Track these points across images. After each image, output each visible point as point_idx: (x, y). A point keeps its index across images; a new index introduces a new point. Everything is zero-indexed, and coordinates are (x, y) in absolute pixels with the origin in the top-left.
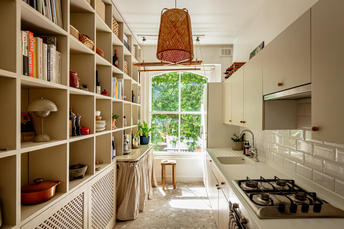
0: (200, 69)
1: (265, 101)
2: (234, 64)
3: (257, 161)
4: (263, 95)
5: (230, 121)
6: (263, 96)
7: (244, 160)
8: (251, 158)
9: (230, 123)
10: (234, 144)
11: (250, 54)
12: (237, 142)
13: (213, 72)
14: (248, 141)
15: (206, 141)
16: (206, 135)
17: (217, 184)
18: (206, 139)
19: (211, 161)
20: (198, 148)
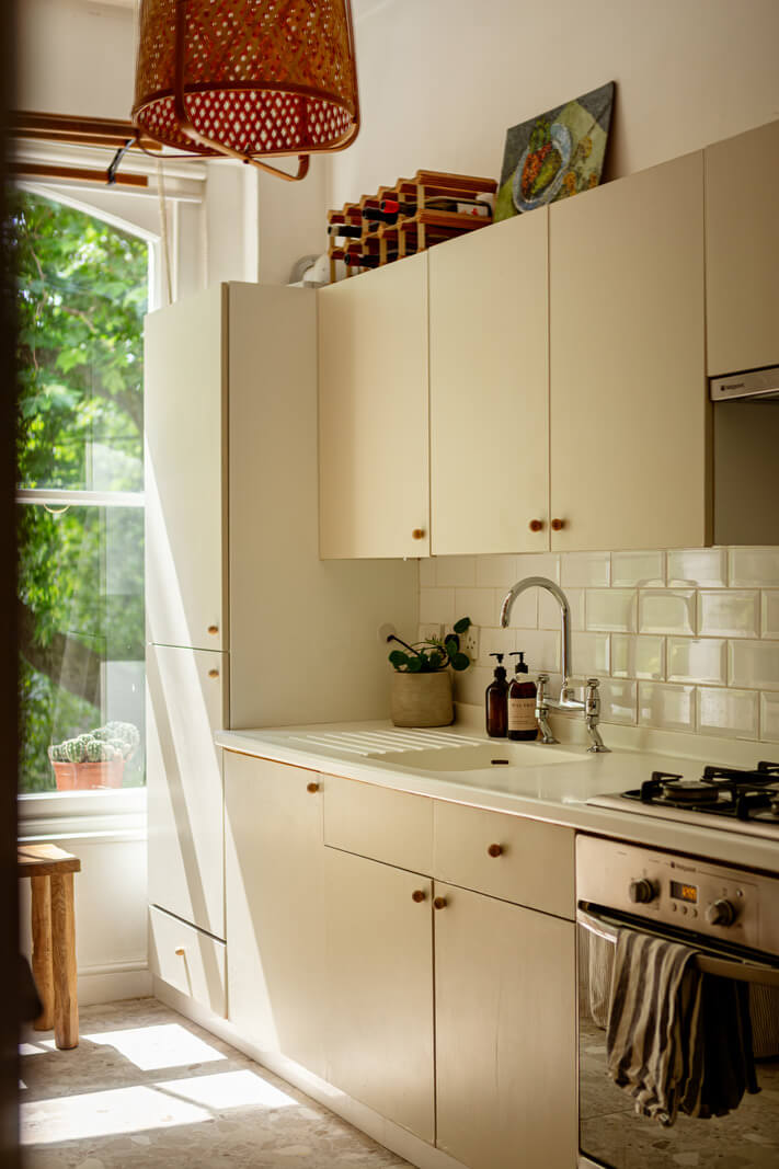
0: (141, 181)
1: (713, 402)
2: (422, 182)
3: (598, 750)
4: (710, 374)
5: (419, 534)
6: (709, 380)
7: (506, 762)
8: (547, 742)
9: (419, 549)
10: (409, 689)
11: (510, 131)
12: (428, 676)
13: (197, 206)
14: (521, 654)
15: (217, 683)
16: (217, 641)
17: (421, 889)
18: (214, 673)
19: (313, 788)
20: (83, 761)
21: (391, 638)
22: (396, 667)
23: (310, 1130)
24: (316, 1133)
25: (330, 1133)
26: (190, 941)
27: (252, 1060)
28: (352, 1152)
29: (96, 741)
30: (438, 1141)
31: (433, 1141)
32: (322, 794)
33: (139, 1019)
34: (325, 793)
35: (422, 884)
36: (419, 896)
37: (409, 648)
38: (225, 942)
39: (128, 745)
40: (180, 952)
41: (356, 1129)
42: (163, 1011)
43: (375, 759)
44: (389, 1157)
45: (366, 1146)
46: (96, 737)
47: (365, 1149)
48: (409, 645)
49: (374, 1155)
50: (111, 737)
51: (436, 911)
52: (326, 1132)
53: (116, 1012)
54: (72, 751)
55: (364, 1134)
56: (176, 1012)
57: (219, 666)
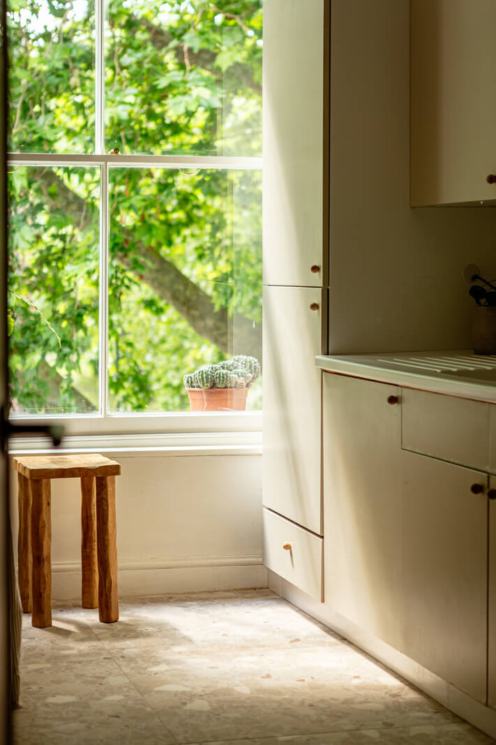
5: (492, 179)
15: (317, 315)
16: (318, 279)
17: (478, 482)
18: (314, 306)
19: (393, 400)
20: (212, 387)
21: (475, 278)
22: (478, 302)
23: (386, 693)
24: (390, 695)
25: (402, 696)
26: (293, 535)
27: (345, 639)
28: (419, 711)
29: (222, 371)
30: (490, 701)
31: (484, 701)
32: (400, 405)
33: (254, 603)
34: (403, 405)
35: (480, 479)
36: (476, 489)
37: (488, 284)
38: (322, 537)
39: (250, 375)
40: (287, 547)
41: (427, 695)
42: (275, 599)
43: (446, 374)
44: (451, 717)
45: (432, 708)
46: (223, 368)
47: (430, 710)
48: (488, 281)
49: (439, 714)
50: (236, 368)
51: (491, 501)
52: (400, 696)
53: (236, 598)
54: (202, 378)
55: (433, 699)
56: (286, 600)
57: (318, 300)
